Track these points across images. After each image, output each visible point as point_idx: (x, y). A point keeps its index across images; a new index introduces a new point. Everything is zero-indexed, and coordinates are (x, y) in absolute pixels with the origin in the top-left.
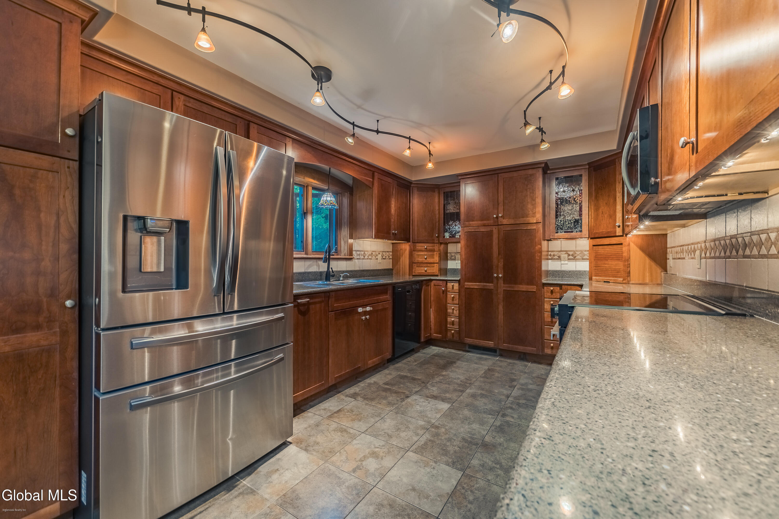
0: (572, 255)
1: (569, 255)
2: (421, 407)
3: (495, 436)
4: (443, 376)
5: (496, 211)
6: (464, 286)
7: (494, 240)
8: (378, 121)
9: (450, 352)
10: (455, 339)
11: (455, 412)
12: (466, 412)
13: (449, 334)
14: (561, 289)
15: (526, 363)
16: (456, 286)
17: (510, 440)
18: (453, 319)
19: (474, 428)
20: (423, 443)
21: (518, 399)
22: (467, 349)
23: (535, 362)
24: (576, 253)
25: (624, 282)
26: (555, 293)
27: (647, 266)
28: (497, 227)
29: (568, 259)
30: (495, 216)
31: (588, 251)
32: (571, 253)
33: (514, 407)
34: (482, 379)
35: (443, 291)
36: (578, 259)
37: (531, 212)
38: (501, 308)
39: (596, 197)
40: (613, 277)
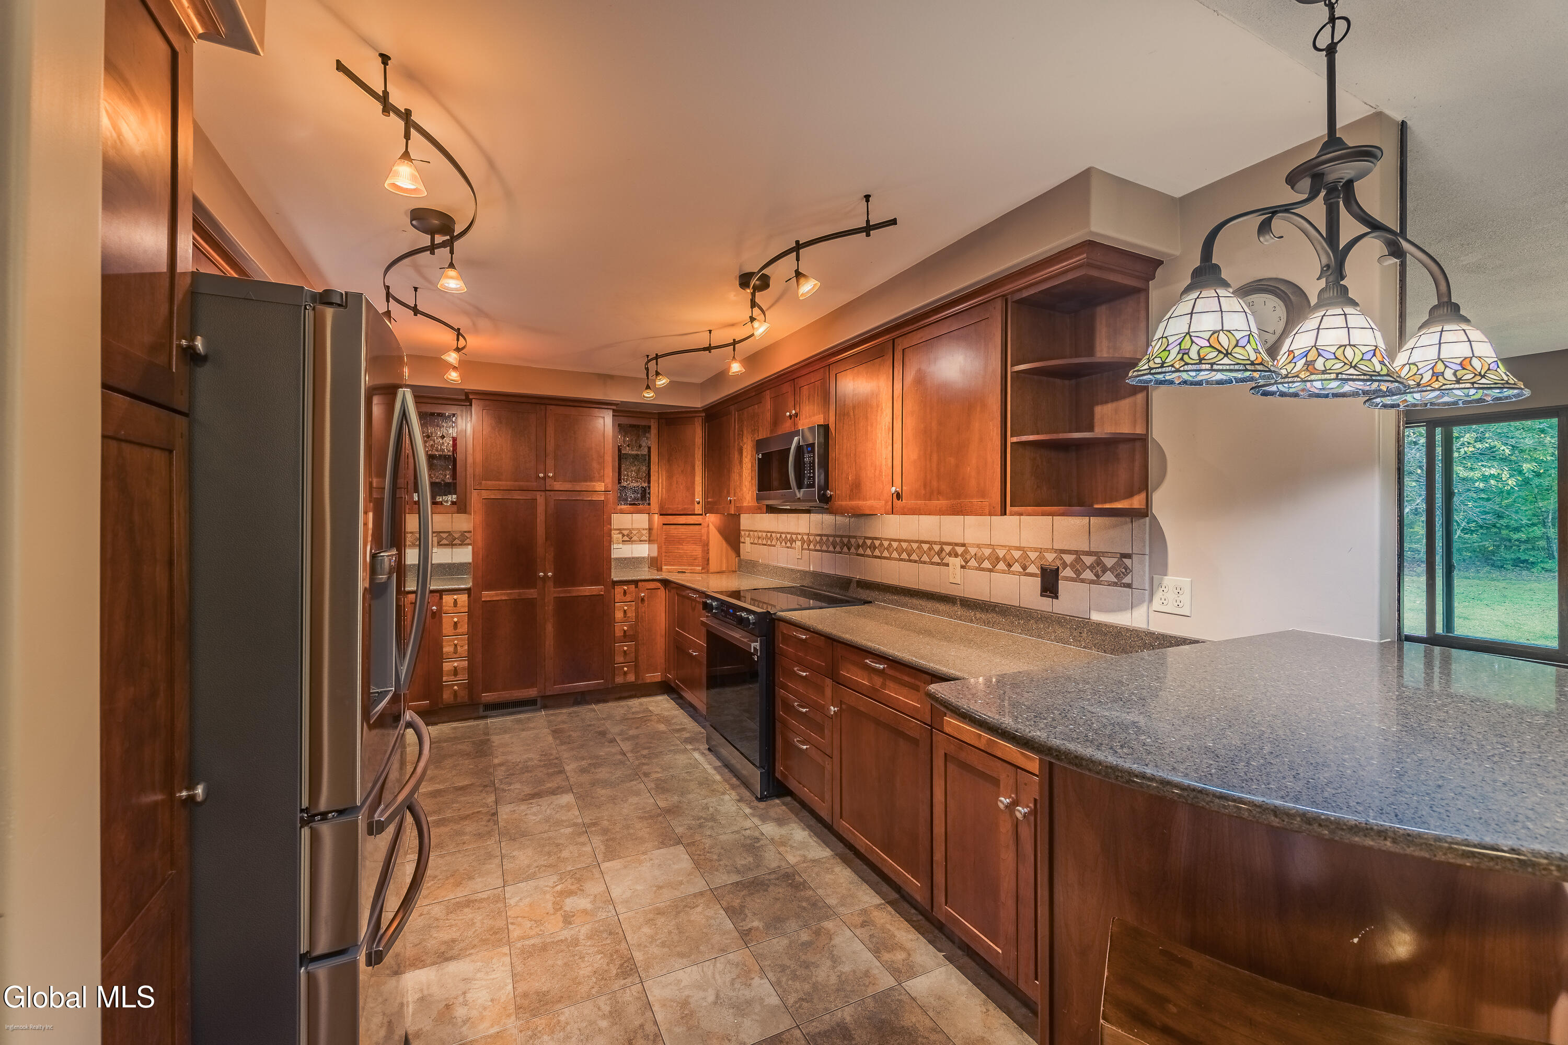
0: (628, 535)
1: (623, 535)
2: (535, 814)
3: (666, 798)
4: (501, 765)
5: (541, 467)
6: (481, 598)
7: (539, 515)
8: (416, 289)
10: (459, 700)
11: (589, 798)
12: (602, 792)
14: (637, 587)
15: (590, 707)
16: (463, 598)
17: (682, 794)
18: (456, 664)
19: (636, 802)
20: (603, 847)
21: (638, 752)
23: (598, 701)
24: (632, 533)
25: (703, 571)
26: (630, 594)
27: (724, 551)
28: (543, 493)
29: (623, 541)
30: (541, 475)
31: (646, 529)
32: (626, 532)
33: (643, 761)
34: (563, 747)
35: (434, 614)
36: (635, 541)
37: (597, 475)
38: (550, 628)
39: (669, 460)
40: (689, 565)
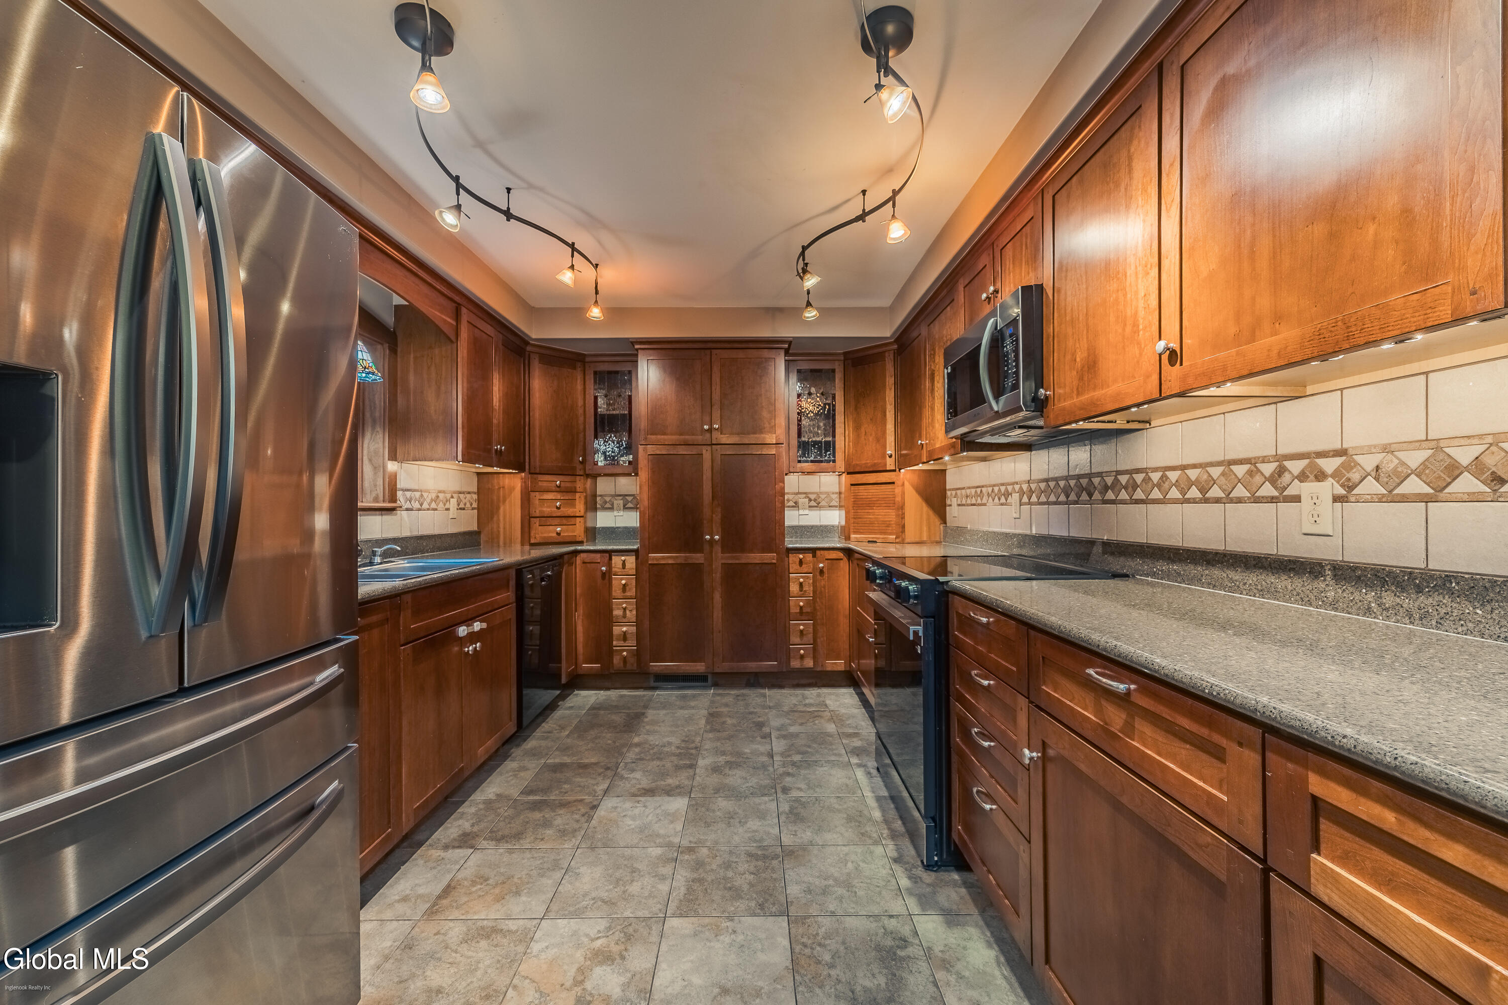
0: (815, 500)
1: (810, 500)
2: (633, 818)
3: (795, 831)
4: (637, 745)
5: (707, 418)
6: (647, 561)
7: (705, 472)
9: (622, 696)
10: (629, 667)
11: (703, 809)
12: (723, 804)
13: (616, 660)
14: (814, 556)
15: (762, 691)
16: (631, 561)
17: (820, 830)
18: (624, 629)
19: (755, 828)
20: (683, 890)
21: (789, 756)
22: (652, 684)
23: (773, 686)
24: (819, 497)
25: (898, 540)
26: (806, 564)
27: (925, 516)
28: (709, 448)
29: (810, 507)
30: (706, 427)
31: (837, 493)
32: (813, 497)
33: (790, 771)
34: (711, 735)
35: (604, 574)
36: (823, 507)
37: (767, 425)
38: (717, 597)
39: (856, 408)
40: (881, 533)
